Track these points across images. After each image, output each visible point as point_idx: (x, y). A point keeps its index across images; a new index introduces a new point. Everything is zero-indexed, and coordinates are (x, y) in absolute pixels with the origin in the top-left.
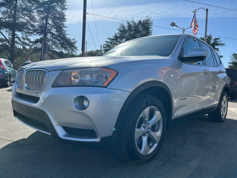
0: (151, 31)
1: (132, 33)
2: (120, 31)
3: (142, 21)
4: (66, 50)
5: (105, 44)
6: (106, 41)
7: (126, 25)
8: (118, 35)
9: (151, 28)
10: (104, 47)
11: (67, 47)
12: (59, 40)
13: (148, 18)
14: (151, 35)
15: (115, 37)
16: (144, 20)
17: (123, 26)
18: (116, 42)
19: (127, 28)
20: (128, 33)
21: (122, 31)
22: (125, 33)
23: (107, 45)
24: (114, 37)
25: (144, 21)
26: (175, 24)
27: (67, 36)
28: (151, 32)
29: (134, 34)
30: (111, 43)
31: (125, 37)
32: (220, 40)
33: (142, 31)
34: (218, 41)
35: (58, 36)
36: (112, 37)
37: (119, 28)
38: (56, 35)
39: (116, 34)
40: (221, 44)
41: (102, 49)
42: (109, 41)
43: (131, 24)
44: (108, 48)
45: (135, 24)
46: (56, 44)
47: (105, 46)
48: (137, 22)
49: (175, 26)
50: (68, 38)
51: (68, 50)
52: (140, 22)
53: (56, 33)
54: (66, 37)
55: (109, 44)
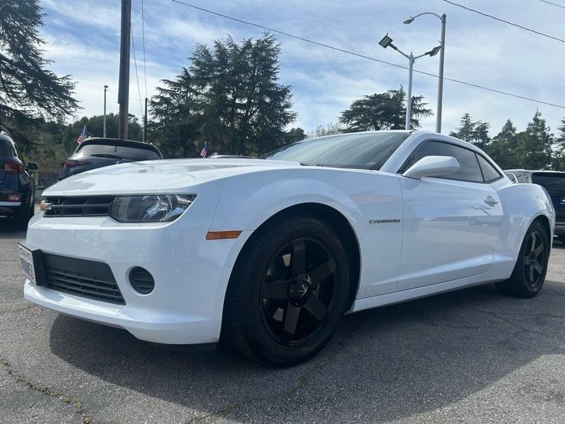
0: (275, 69)
1: (228, 71)
2: (198, 63)
3: (254, 42)
4: (42, 106)
5: (157, 97)
6: (160, 89)
7: (212, 49)
8: (192, 74)
9: (275, 62)
10: (153, 103)
11: (45, 100)
12: (20, 77)
13: (269, 35)
14: (275, 79)
15: (182, 77)
16: (259, 41)
17: (206, 52)
18: (186, 92)
19: (215, 59)
20: (219, 71)
21: (204, 64)
22: (211, 70)
23: (162, 98)
24: (180, 79)
25: (258, 44)
26: (392, 41)
27: (44, 67)
28: (275, 73)
29: (234, 73)
30: (173, 94)
31: (209, 80)
32: (423, 101)
33: (255, 68)
34: (419, 103)
35: (16, 64)
36: (175, 79)
37: (192, 56)
38: (10, 62)
39: (186, 71)
40: (424, 110)
41: (149, 108)
42: (167, 87)
43: (227, 47)
44: (165, 105)
45: (235, 47)
46: (11, 88)
47: (157, 100)
48: (241, 45)
49: (392, 46)
50: (48, 74)
51: (50, 107)
52: (248, 45)
53: (10, 57)
54: (43, 69)
55: (168, 96)
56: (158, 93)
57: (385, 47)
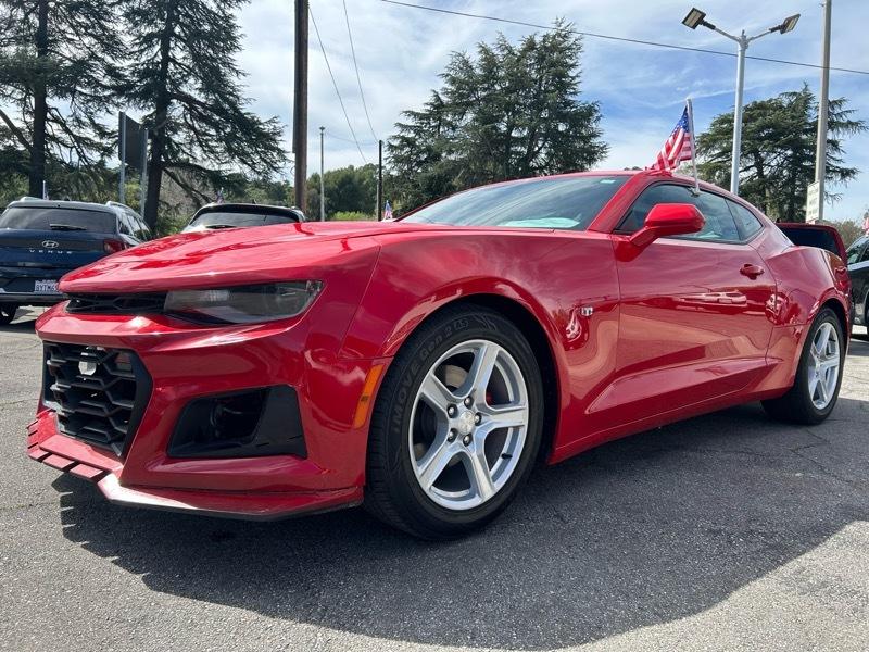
0: (573, 78)
1: (498, 88)
2: (453, 81)
3: (538, 39)
4: (245, 162)
5: (396, 137)
6: (400, 125)
7: (475, 58)
8: (445, 99)
9: (573, 66)
10: (391, 146)
11: (248, 155)
12: (215, 125)
13: (563, 26)
14: (575, 93)
15: (432, 104)
16: (546, 37)
17: (466, 62)
18: (438, 127)
19: (478, 71)
20: (485, 90)
21: (462, 82)
22: (473, 90)
23: (403, 138)
24: (429, 107)
25: (544, 41)
26: (704, 15)
27: (245, 109)
28: (575, 84)
29: (508, 91)
30: (418, 130)
31: (469, 105)
32: (845, 107)
33: (541, 77)
35: (212, 109)
36: (421, 109)
37: (445, 71)
38: (203, 105)
39: (437, 95)
40: (849, 122)
41: (384, 155)
42: (410, 122)
43: (496, 52)
44: (407, 149)
45: (510, 50)
46: (207, 141)
47: (396, 143)
48: (518, 46)
49: (706, 24)
50: (249, 117)
51: (254, 163)
52: (531, 45)
53: (201, 98)
54: (243, 111)
55: (411, 135)
56: (397, 131)
57: (694, 27)
